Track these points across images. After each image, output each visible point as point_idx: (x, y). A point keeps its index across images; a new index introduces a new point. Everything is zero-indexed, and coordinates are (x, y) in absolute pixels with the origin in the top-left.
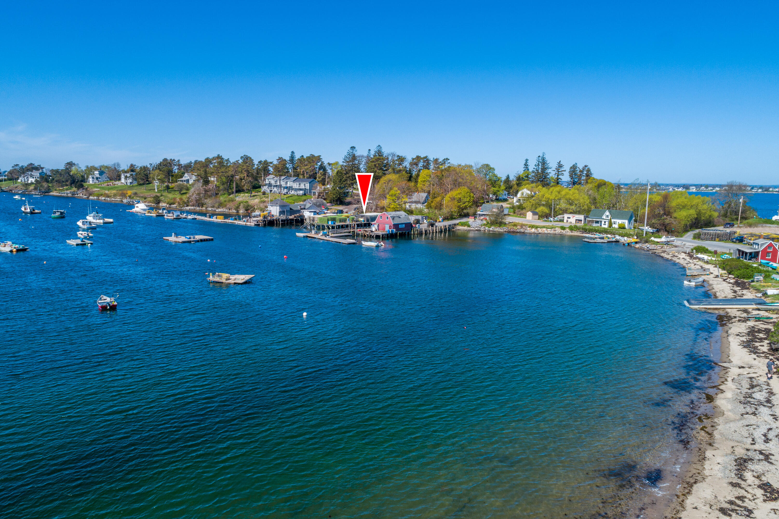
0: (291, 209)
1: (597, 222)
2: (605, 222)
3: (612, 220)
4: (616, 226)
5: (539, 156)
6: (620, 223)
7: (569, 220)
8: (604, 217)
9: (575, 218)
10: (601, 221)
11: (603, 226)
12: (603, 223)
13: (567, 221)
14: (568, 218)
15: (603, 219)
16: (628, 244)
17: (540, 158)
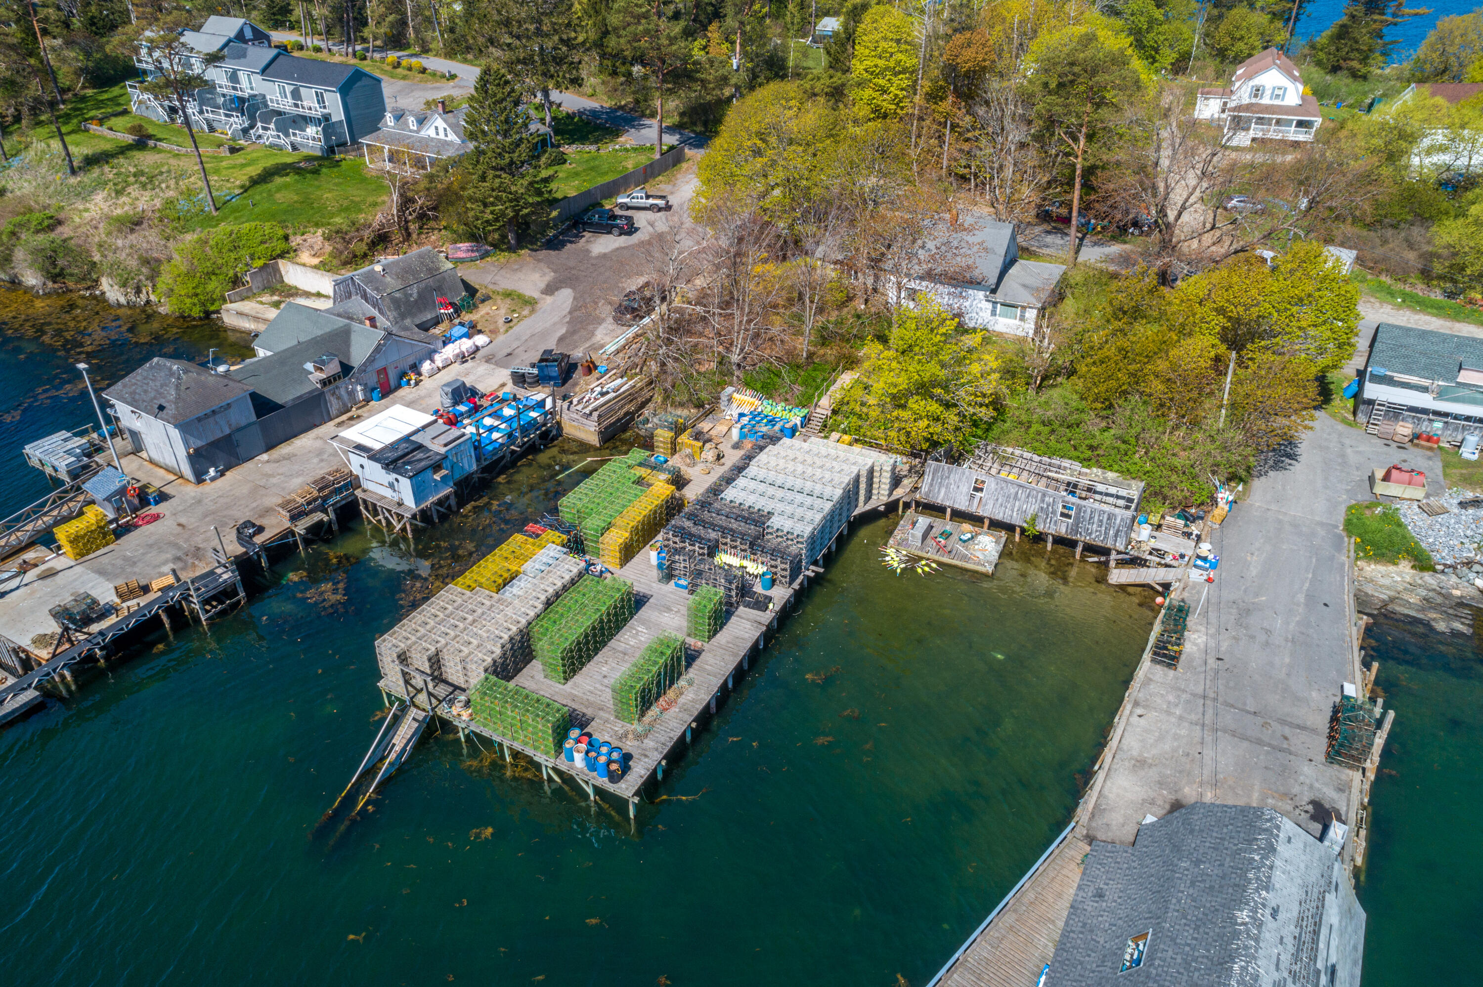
0: (266, 410)
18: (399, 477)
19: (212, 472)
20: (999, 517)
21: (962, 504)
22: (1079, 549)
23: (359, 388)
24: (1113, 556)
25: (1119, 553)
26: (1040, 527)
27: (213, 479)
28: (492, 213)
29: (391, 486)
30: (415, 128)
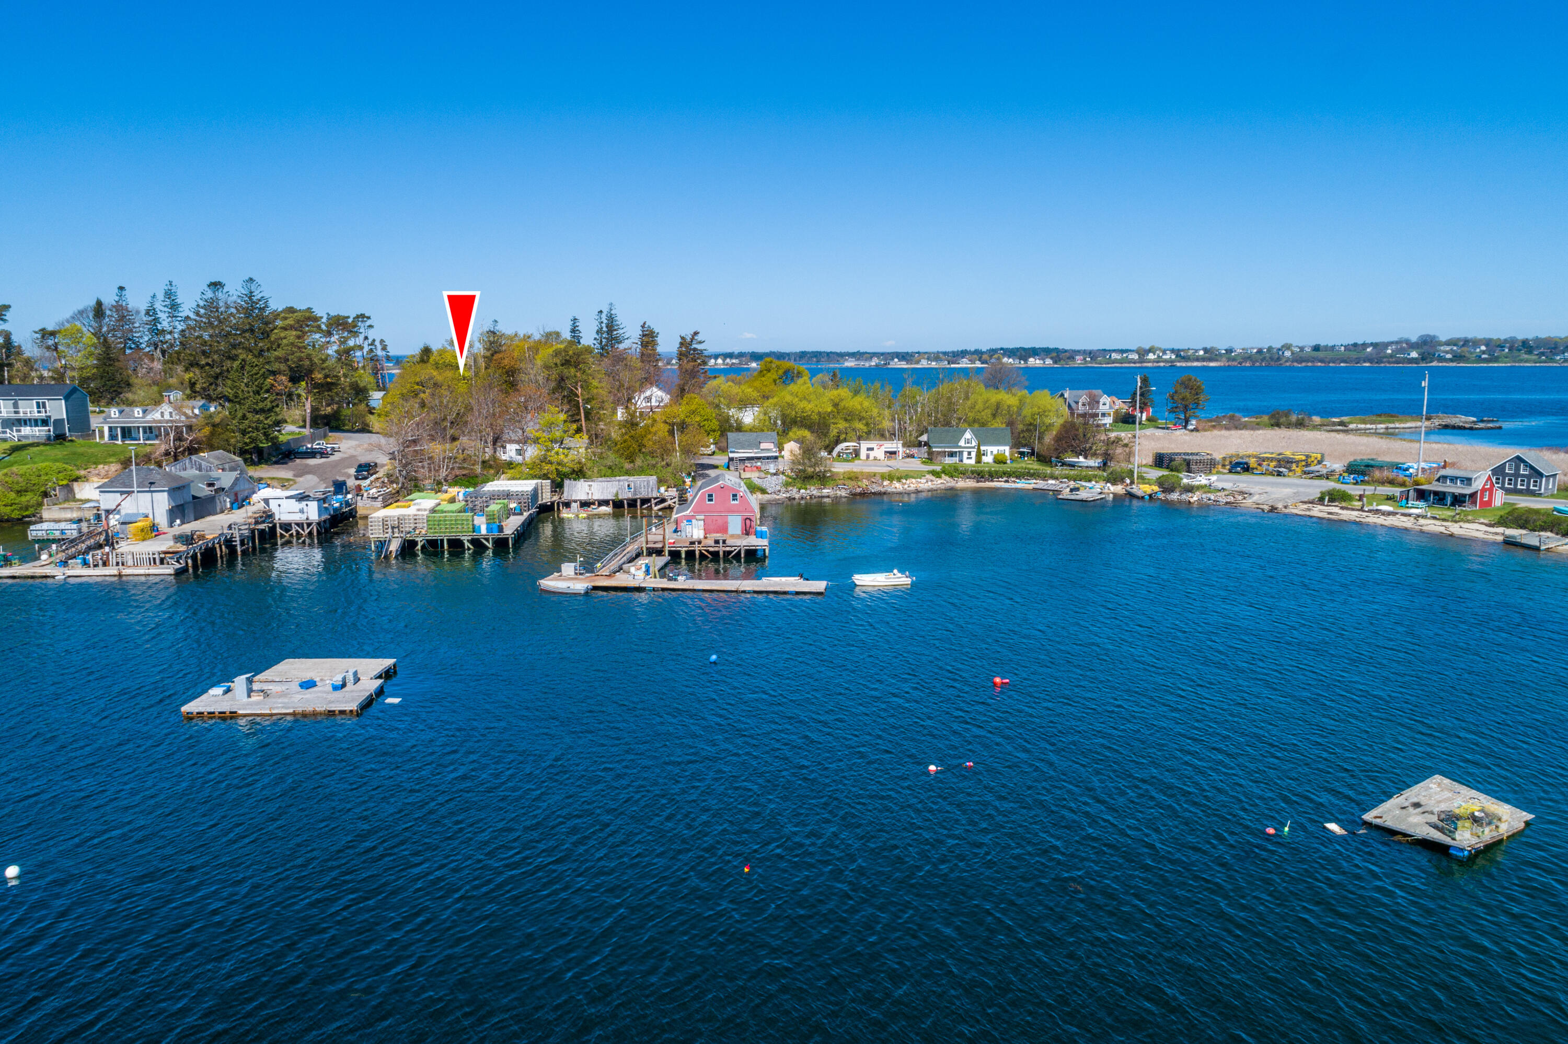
0: (194, 497)
1: (952, 454)
2: (969, 453)
3: (982, 448)
4: (988, 459)
5: (601, 312)
6: (995, 452)
7: (872, 454)
8: (962, 443)
9: (883, 449)
10: (961, 453)
11: (966, 461)
12: (965, 455)
13: (868, 457)
14: (869, 449)
15: (961, 447)
16: (1150, 496)
17: (604, 316)
18: (309, 503)
19: (178, 521)
20: (601, 498)
21: (583, 497)
22: (639, 503)
23: (228, 500)
24: (653, 501)
25: (655, 499)
26: (620, 497)
27: (179, 525)
28: (250, 438)
29: (302, 511)
30: (141, 415)
